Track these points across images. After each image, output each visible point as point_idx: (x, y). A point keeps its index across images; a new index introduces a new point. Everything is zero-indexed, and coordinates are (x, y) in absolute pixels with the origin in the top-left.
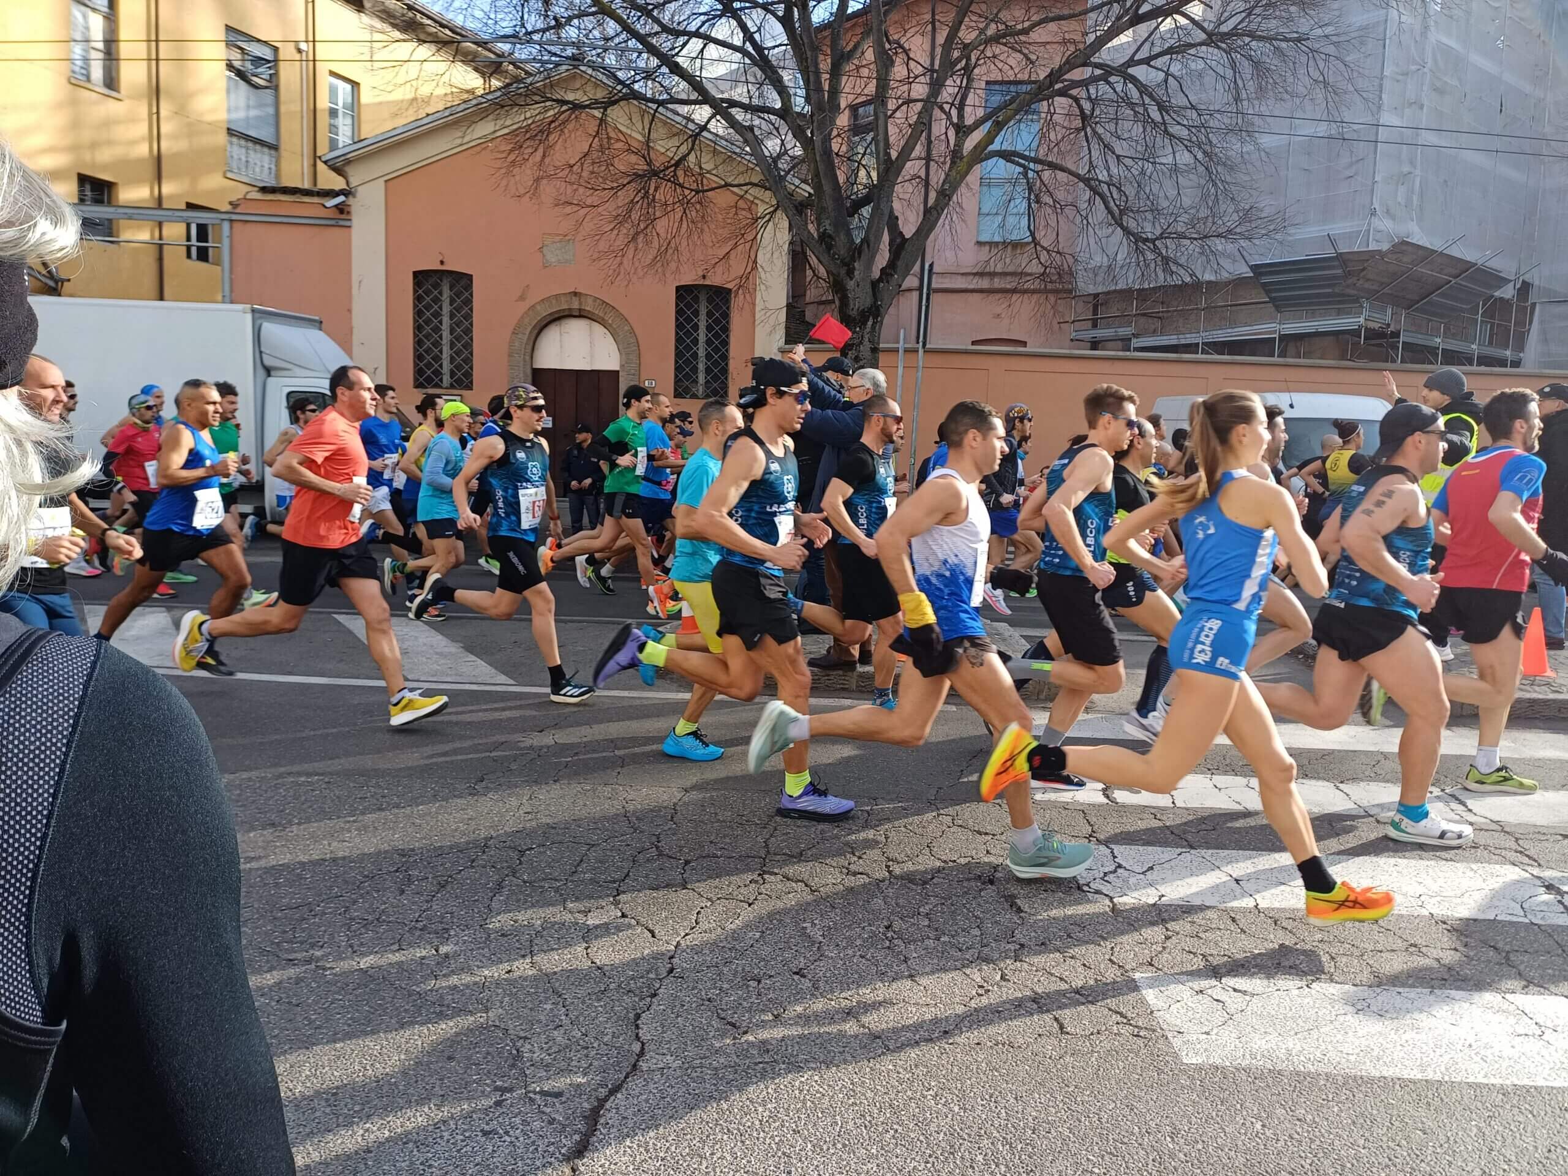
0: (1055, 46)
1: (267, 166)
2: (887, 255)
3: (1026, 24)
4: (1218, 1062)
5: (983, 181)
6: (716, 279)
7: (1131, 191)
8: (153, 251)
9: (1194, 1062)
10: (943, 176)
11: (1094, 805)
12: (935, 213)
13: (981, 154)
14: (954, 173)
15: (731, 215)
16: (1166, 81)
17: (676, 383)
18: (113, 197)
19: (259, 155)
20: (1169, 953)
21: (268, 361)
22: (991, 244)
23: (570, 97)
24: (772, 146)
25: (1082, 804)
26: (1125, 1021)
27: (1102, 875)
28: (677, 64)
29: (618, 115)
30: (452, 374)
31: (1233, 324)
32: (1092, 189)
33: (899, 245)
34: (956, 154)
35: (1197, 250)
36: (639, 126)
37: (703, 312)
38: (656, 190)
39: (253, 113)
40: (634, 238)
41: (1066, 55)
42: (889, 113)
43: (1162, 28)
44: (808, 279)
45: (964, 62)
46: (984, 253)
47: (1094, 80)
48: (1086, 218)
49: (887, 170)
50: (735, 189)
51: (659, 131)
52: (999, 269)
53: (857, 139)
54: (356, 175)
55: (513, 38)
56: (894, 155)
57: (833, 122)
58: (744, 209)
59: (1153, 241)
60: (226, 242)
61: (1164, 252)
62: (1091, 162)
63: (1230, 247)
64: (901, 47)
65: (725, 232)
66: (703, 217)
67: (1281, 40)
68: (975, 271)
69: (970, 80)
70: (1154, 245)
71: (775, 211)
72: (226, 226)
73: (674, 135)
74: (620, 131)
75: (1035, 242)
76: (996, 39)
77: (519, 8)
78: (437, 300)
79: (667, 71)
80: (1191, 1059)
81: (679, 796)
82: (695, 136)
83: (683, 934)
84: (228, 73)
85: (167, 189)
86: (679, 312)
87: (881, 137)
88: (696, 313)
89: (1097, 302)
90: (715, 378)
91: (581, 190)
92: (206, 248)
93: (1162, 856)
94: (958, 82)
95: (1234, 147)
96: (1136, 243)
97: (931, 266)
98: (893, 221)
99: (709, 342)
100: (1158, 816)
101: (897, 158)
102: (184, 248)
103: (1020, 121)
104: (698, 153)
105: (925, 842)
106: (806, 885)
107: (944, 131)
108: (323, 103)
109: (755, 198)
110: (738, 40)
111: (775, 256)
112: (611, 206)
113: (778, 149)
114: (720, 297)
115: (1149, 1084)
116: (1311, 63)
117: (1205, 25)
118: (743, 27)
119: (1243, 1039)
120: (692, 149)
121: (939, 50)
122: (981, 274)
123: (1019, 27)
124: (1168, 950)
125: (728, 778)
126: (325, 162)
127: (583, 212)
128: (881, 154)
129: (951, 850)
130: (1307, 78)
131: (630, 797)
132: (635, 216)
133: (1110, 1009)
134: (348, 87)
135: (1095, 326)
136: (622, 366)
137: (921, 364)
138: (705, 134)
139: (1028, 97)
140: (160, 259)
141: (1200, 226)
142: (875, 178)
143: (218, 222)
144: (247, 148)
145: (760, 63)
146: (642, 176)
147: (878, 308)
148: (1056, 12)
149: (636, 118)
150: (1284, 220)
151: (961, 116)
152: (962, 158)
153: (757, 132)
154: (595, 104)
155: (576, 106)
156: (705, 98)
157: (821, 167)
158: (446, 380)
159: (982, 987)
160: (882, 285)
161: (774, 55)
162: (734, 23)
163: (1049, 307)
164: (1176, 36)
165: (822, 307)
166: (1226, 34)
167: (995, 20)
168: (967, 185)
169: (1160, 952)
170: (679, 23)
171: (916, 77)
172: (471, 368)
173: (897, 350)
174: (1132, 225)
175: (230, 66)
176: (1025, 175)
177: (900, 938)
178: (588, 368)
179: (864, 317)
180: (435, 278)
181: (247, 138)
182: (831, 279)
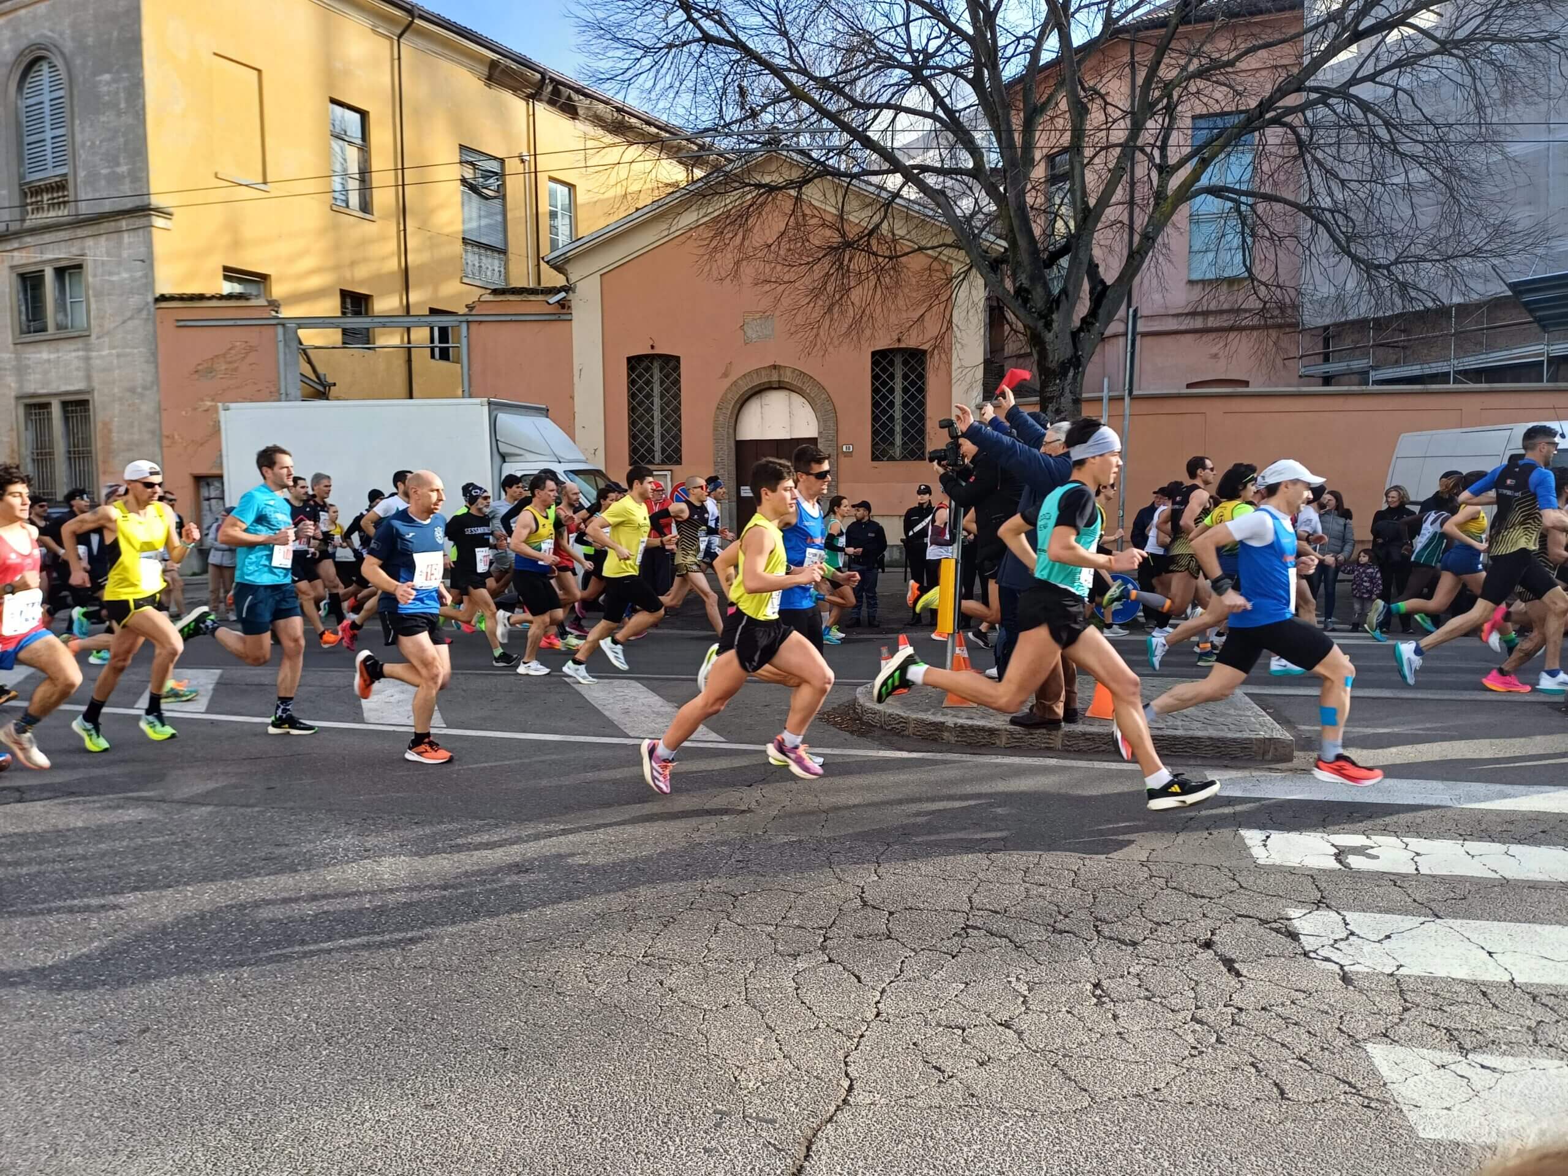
0: (1265, 73)
1: (497, 269)
2: (1088, 303)
3: (1233, 55)
4: (1460, 1138)
5: (1194, 219)
6: (912, 341)
7: (1357, 215)
8: (403, 354)
9: (1433, 1137)
10: (1146, 219)
11: (1324, 871)
12: (1137, 257)
13: (1186, 193)
14: (1157, 215)
15: (925, 277)
16: (1395, 95)
17: (873, 446)
18: (370, 306)
19: (490, 260)
20: (1408, 1025)
21: (504, 449)
22: (1203, 282)
23: (767, 179)
24: (966, 205)
25: (1311, 869)
26: (1354, 1091)
27: (1332, 942)
28: (868, 138)
29: (813, 193)
30: (663, 450)
31: (1490, 348)
32: (1313, 217)
33: (1100, 293)
34: (1159, 195)
35: (1441, 272)
36: (833, 201)
37: (899, 375)
38: (850, 260)
39: (484, 222)
40: (830, 309)
41: (1278, 82)
42: (1085, 161)
43: (1388, 40)
44: (1006, 334)
45: (1165, 101)
46: (1196, 293)
47: (1310, 104)
48: (1309, 248)
49: (1085, 219)
50: (930, 252)
51: (853, 204)
52: (1213, 306)
53: (1054, 188)
54: (576, 272)
55: (714, 130)
56: (1092, 202)
57: (1027, 178)
58: (937, 271)
59: (1387, 267)
60: (464, 341)
61: (1401, 278)
62: (1311, 190)
63: (1479, 266)
64: (1097, 92)
65: (918, 295)
66: (897, 282)
67: (1525, 41)
68: (1186, 311)
69: (1172, 119)
70: (1389, 271)
71: (970, 269)
72: (464, 326)
73: (867, 206)
74: (816, 208)
75: (1252, 277)
76: (1201, 74)
77: (718, 102)
78: (648, 383)
79: (859, 146)
80: (1427, 1133)
81: (881, 849)
82: (888, 205)
83: (888, 981)
84: (462, 188)
85: (414, 297)
86: (875, 377)
87: (1077, 186)
88: (892, 377)
89: (1328, 335)
90: (912, 439)
91: (779, 268)
92: (448, 348)
93: (1401, 924)
94: (1160, 121)
95: (1479, 157)
96: (1367, 272)
97: (1135, 311)
98: (1093, 269)
99: (905, 404)
100: (1399, 883)
101: (1095, 206)
102: (428, 351)
103: (1229, 155)
104: (891, 220)
105: (1136, 902)
106: (1011, 941)
107: (1146, 172)
108: (544, 208)
109: (950, 258)
110: (928, 105)
111: (971, 314)
112: (807, 280)
113: (972, 206)
114: (915, 359)
115: (1379, 1156)
117: (1438, 34)
118: (933, 92)
119: (1490, 1117)
120: (885, 216)
121: (1138, 90)
122: (1193, 314)
123: (1225, 58)
124: (1406, 1022)
126: (548, 262)
127: (783, 287)
128: (1078, 204)
129: (1164, 912)
130: (1560, 79)
131: (834, 850)
132: (830, 288)
133: (1337, 1078)
134: (566, 190)
135: (1326, 359)
136: (820, 433)
137: (1127, 412)
138: (898, 200)
139: (1235, 130)
140: (409, 361)
141: (1442, 247)
142: (1072, 227)
143: (457, 324)
144: (480, 255)
145: (951, 126)
146: (836, 249)
147: (1078, 358)
148: (1267, 37)
149: (830, 194)
150: (1545, 231)
151: (1163, 156)
152: (1166, 198)
153: (950, 194)
154: (790, 184)
155: (771, 189)
156: (896, 166)
157: (1016, 223)
158: (658, 456)
159: (1196, 1048)
160: (1082, 334)
161: (964, 118)
162: (923, 89)
163: (1271, 344)
164: (1403, 48)
165: (1020, 361)
166: (1461, 41)
167: (1198, 54)
168: (1174, 225)
169: (1397, 1024)
170: (870, 97)
171: (1114, 122)
172: (680, 444)
173: (1100, 399)
174: (1360, 251)
175: (464, 181)
176: (1238, 210)
177: (1109, 996)
178: (788, 437)
179: (1064, 368)
180: (646, 363)
181: (479, 245)
182: (1029, 332)
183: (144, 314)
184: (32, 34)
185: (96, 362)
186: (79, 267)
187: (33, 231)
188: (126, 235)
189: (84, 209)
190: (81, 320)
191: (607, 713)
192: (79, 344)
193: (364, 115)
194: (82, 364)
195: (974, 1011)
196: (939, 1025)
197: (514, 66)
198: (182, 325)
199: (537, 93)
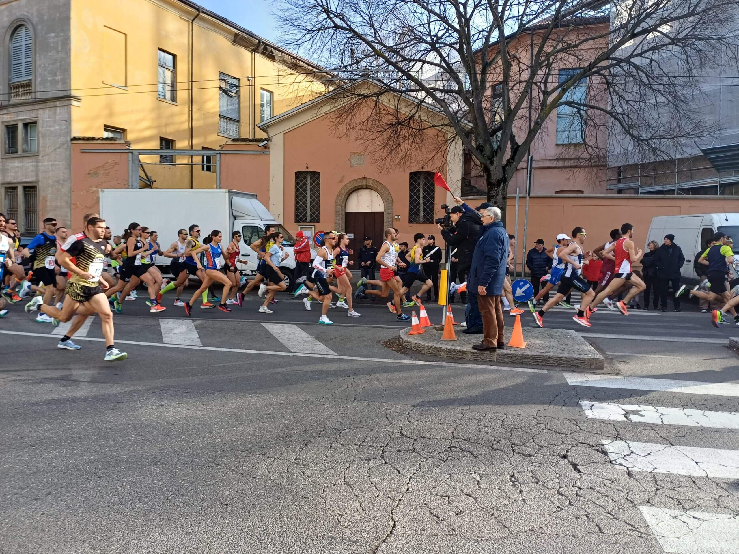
0: (592, 51)
1: (235, 130)
2: (510, 153)
3: (577, 42)
4: (683, 552)
5: (559, 116)
6: (428, 168)
7: (633, 116)
8: (188, 168)
9: (671, 551)
10: (537, 115)
11: (619, 422)
12: (533, 132)
13: (556, 104)
14: (542, 114)
15: (435, 139)
16: (651, 63)
17: (410, 216)
18: (174, 145)
19: (232, 125)
20: (659, 497)
21: (235, 213)
22: (563, 145)
23: (363, 92)
24: (454, 107)
25: (613, 421)
26: (634, 529)
27: (623, 456)
28: (410, 75)
29: (384, 99)
30: (311, 216)
31: (694, 179)
32: (613, 117)
33: (516, 148)
34: (543, 105)
35: (671, 144)
36: (393, 103)
37: (422, 184)
38: (400, 131)
39: (229, 108)
40: (391, 152)
41: (598, 55)
42: (510, 88)
43: (648, 38)
44: (472, 166)
45: (546, 62)
46: (560, 150)
47: (612, 66)
48: (611, 131)
49: (509, 115)
50: (437, 128)
51: (402, 105)
52: (567, 156)
53: (495, 100)
54: (272, 132)
55: (339, 69)
56: (512, 107)
57: (483, 95)
58: (441, 136)
59: (647, 141)
60: (218, 163)
61: (653, 146)
62: (613, 104)
63: (689, 141)
64: (515, 57)
65: (432, 147)
66: (422, 141)
67: (711, 40)
68: (555, 158)
69: (550, 70)
70: (648, 142)
71: (456, 136)
72: (218, 156)
73: (409, 106)
74: (385, 106)
75: (585, 143)
76: (563, 50)
77: (341, 56)
78: (305, 184)
79: (406, 78)
80: (669, 550)
81: (411, 409)
82: (418, 105)
83: (413, 473)
84: (220, 91)
85: (195, 141)
86: (411, 184)
87: (506, 99)
88: (419, 184)
89: (620, 171)
90: (428, 214)
91: (367, 133)
92: (210, 166)
93: (655, 448)
94: (544, 71)
95: (689, 92)
96: (638, 142)
97: (532, 157)
98: (512, 138)
99: (425, 197)
100: (654, 428)
101: (514, 109)
102: (201, 166)
103: (575, 87)
104: (420, 113)
105: (531, 436)
106: (472, 454)
107: (537, 94)
108: (258, 102)
109: (446, 131)
110: (438, 61)
111: (456, 156)
112: (380, 139)
113: (457, 107)
114: (430, 177)
116: (728, 49)
117: (671, 35)
118: (440, 55)
119: (697, 542)
120: (417, 111)
121: (534, 57)
122: (558, 160)
123: (574, 44)
124: (658, 496)
125: (434, 401)
126: (259, 127)
127: (369, 142)
128: (506, 108)
129: (544, 441)
130: (726, 57)
131: (388, 408)
132: (391, 143)
133: (626, 523)
134: (269, 94)
135: (619, 182)
136: (385, 209)
137: (528, 204)
138: (423, 104)
139: (578, 76)
140: (192, 171)
141: (672, 132)
142: (503, 118)
143: (215, 154)
144: (227, 123)
145: (448, 70)
146: (394, 125)
147: (505, 178)
148: (593, 35)
149: (392, 100)
150: (719, 126)
151: (545, 87)
152: (546, 106)
153: (447, 101)
154: (374, 94)
155: (365, 97)
156: (423, 88)
157: (477, 115)
158: (308, 219)
159: (559, 507)
160: (507, 167)
161: (454, 67)
162: (436, 53)
163: (594, 174)
164: (654, 41)
165: (478, 179)
166: (681, 39)
167: (562, 41)
168: (550, 118)
169: (654, 496)
170: (411, 56)
171: (523, 71)
172: (319, 213)
173: (515, 198)
174: (635, 133)
175: (220, 88)
176: (579, 113)
177: (518, 481)
178: (370, 211)
179: (499, 183)
180: (304, 174)
181: (227, 118)
182: (483, 166)
183: (65, 146)
184: (18, 14)
185: (41, 168)
186: (35, 123)
187: (14, 106)
188: (58, 109)
189: (39, 96)
190: (35, 148)
191: (281, 340)
192: (33, 159)
193: (174, 56)
194: (34, 169)
195: (454, 488)
196: (437, 495)
197: (246, 36)
198: (83, 151)
199: (256, 49)
